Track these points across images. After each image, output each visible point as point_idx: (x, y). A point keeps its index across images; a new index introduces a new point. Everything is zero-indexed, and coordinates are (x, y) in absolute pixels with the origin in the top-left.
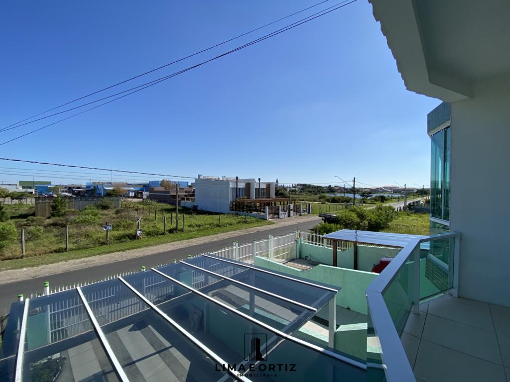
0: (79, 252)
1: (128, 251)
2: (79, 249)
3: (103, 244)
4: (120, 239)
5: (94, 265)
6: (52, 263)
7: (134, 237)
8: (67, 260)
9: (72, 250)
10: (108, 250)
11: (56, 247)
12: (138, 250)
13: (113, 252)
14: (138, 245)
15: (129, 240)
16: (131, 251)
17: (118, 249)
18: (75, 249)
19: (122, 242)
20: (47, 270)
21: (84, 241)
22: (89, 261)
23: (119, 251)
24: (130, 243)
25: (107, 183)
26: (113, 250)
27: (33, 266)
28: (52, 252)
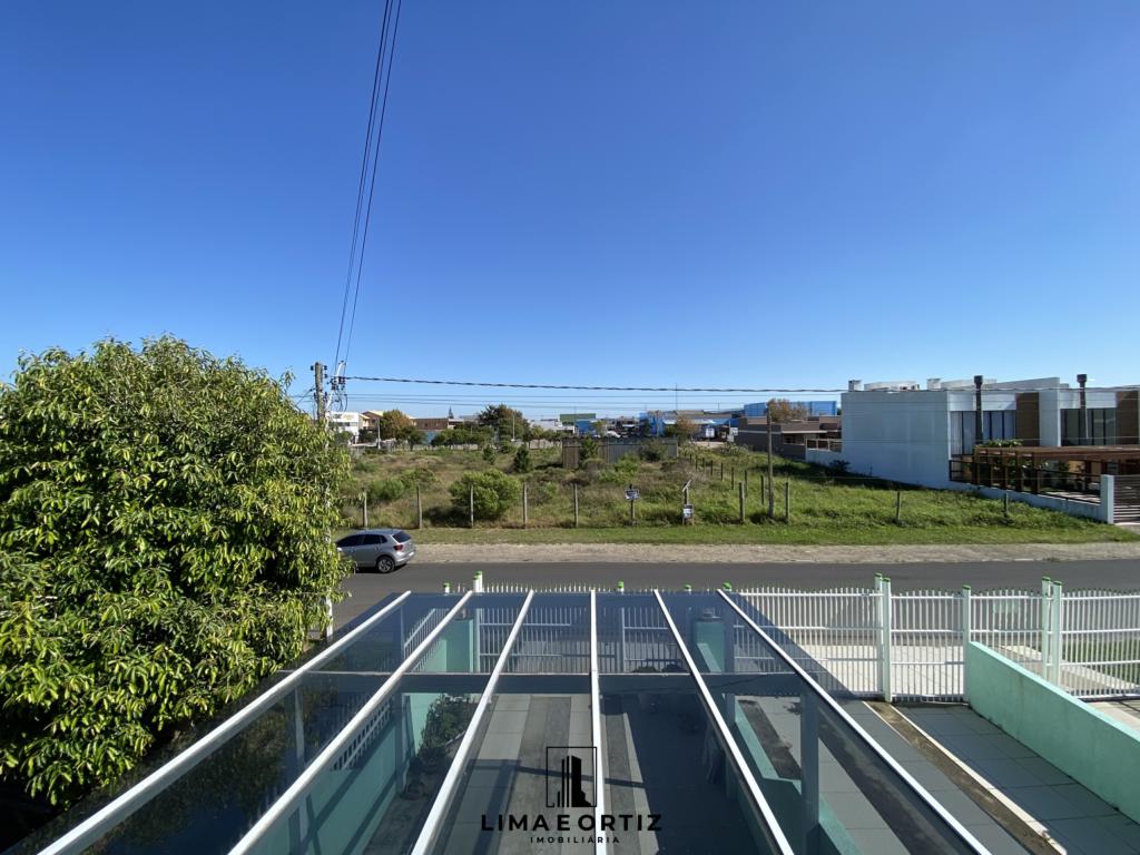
0: (590, 532)
1: (662, 546)
2: (591, 527)
3: (626, 524)
4: (654, 519)
5: (602, 560)
6: (553, 543)
7: (678, 520)
8: (570, 542)
9: (582, 526)
10: (630, 537)
11: (562, 518)
12: (681, 547)
13: (638, 542)
14: (682, 537)
15: (669, 525)
16: (668, 546)
17: (647, 538)
18: (587, 527)
19: (656, 526)
20: (543, 553)
21: (603, 513)
22: (599, 551)
23: (646, 542)
24: (669, 531)
25: (670, 412)
26: (638, 538)
27: (530, 543)
28: (557, 526)
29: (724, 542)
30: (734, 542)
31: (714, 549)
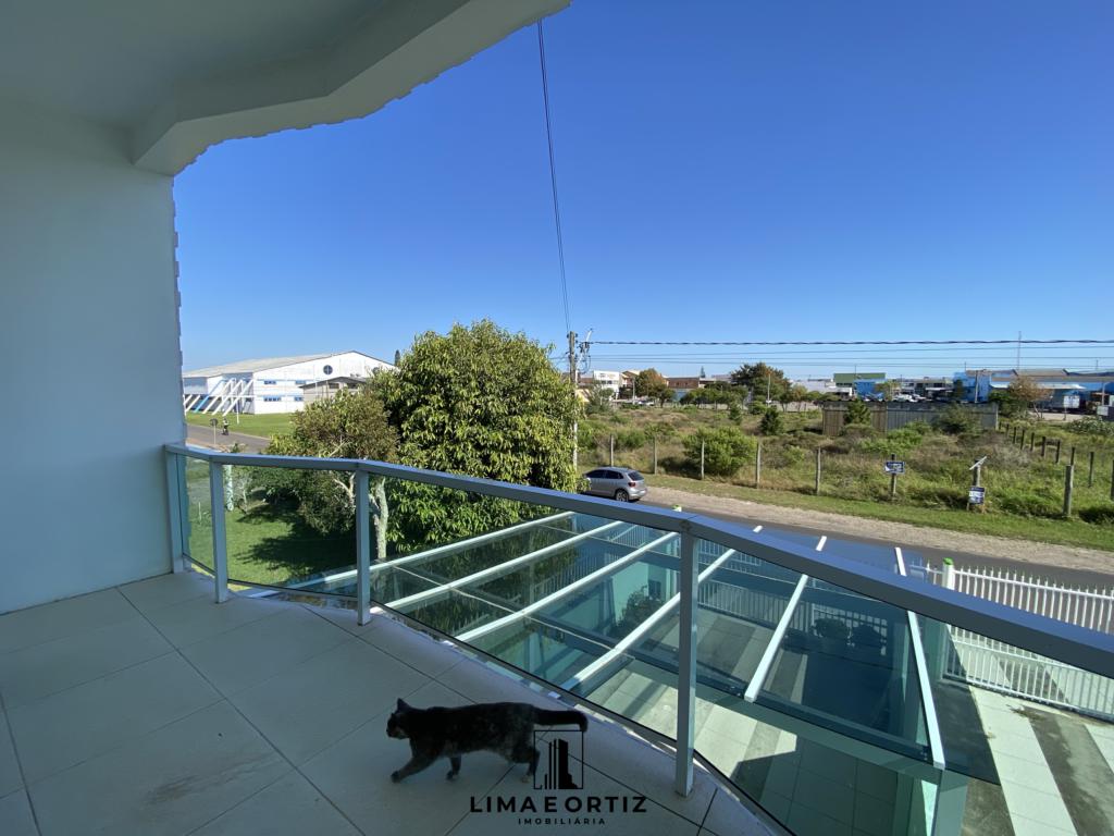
0: (834, 502)
1: (927, 529)
2: (835, 496)
3: (882, 499)
4: (921, 498)
5: (841, 531)
6: (786, 506)
7: (960, 503)
8: (805, 508)
9: (824, 494)
10: (886, 514)
11: (801, 484)
12: (955, 534)
13: (893, 520)
14: (961, 524)
15: (944, 508)
16: (935, 530)
17: (907, 517)
18: (829, 496)
19: (926, 506)
20: (772, 514)
21: (854, 485)
22: (838, 522)
23: (905, 522)
24: (944, 513)
26: (895, 516)
27: (759, 502)
28: (794, 491)
29: (1025, 538)
30: (1041, 540)
31: (1006, 543)
